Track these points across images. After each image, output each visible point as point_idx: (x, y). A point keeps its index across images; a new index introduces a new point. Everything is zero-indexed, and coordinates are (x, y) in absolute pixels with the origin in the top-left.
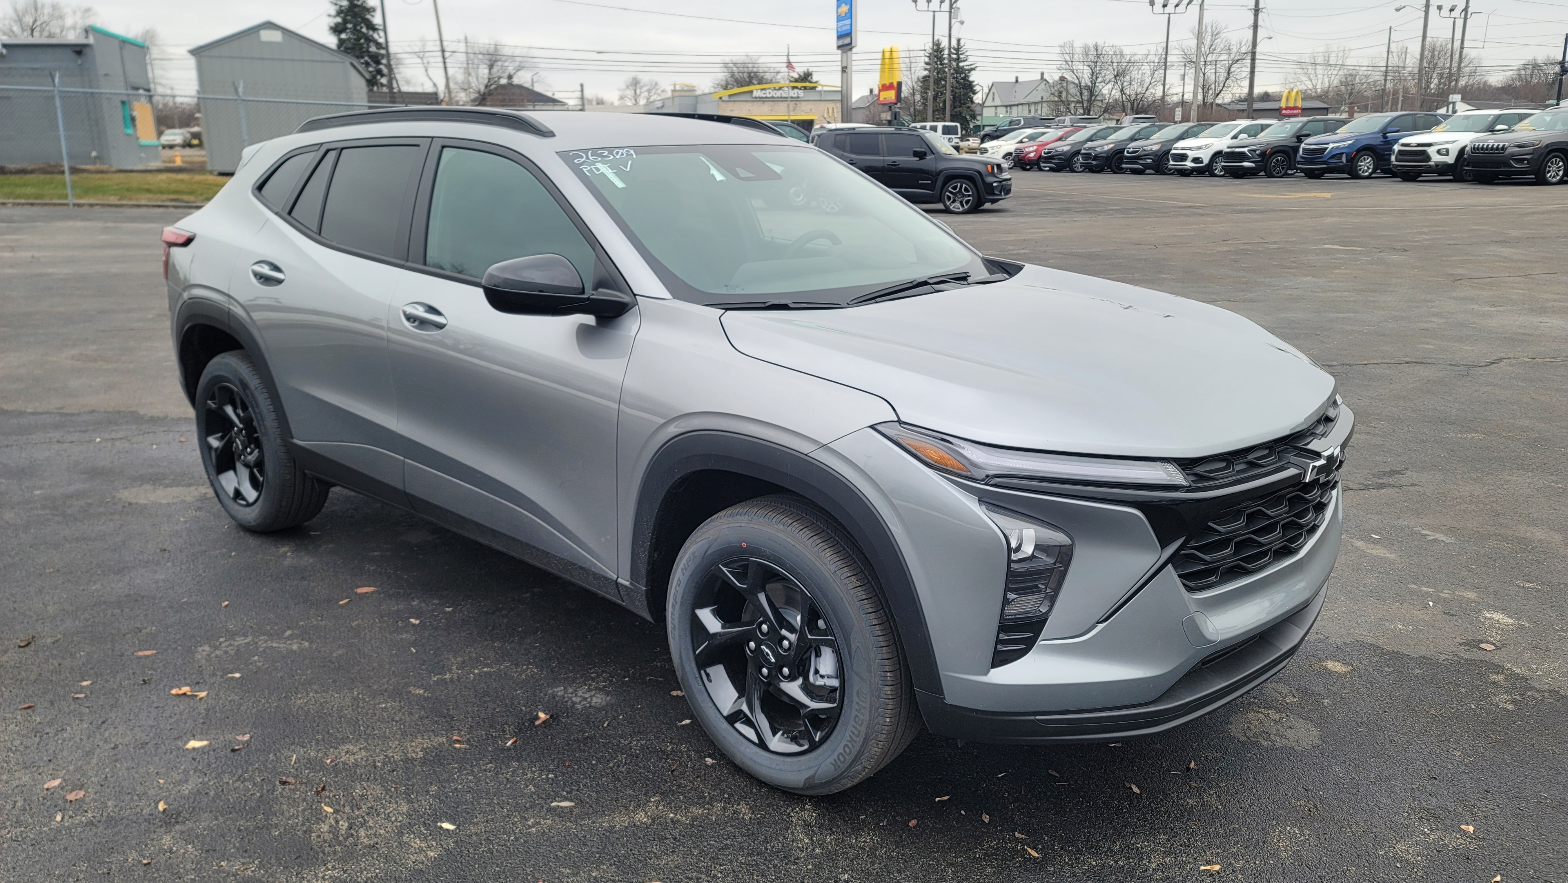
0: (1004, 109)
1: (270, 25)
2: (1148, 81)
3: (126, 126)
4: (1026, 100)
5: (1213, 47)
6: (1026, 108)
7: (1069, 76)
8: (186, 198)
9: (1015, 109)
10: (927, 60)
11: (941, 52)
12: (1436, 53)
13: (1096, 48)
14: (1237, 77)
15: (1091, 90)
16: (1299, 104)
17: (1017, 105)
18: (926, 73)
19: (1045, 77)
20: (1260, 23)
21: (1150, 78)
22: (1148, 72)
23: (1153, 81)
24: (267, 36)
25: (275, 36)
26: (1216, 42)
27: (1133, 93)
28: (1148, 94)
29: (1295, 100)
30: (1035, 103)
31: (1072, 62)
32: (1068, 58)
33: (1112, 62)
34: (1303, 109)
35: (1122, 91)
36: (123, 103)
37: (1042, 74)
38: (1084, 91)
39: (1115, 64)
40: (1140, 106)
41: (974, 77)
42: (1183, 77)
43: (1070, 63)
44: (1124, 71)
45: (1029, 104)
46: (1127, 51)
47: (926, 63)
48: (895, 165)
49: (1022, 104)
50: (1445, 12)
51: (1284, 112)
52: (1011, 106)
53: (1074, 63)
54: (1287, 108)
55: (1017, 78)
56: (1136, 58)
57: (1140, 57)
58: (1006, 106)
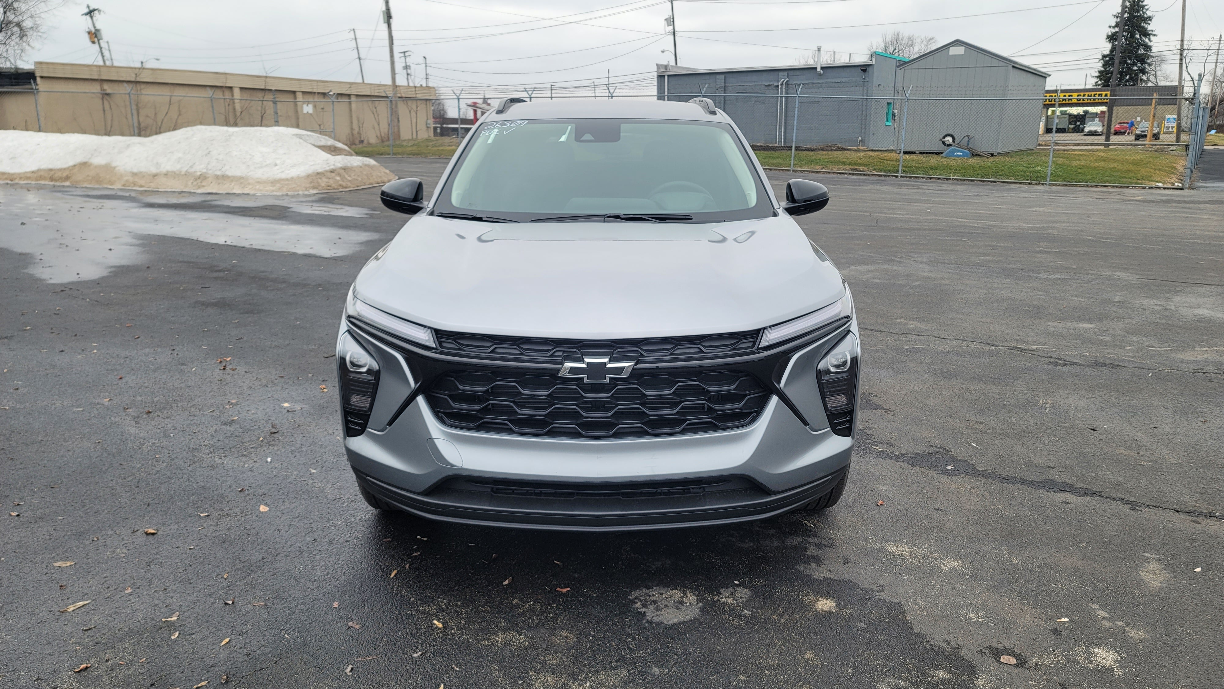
1: (957, 43)
3: (887, 120)
8: (861, 168)
24: (954, 51)
25: (959, 51)
36: (889, 104)
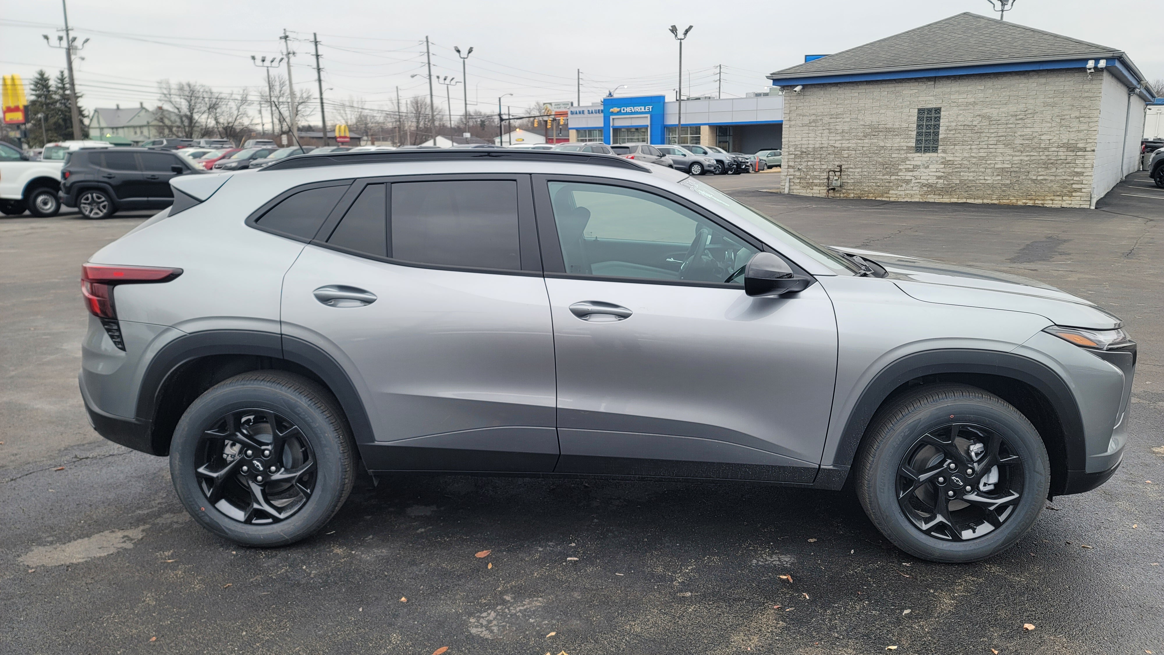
0: (110, 131)
2: (236, 113)
4: (131, 124)
5: (282, 92)
6: (132, 130)
7: (167, 107)
9: (121, 131)
10: (32, 87)
11: (46, 81)
12: (419, 105)
13: (189, 85)
14: (304, 114)
15: (191, 119)
16: (348, 134)
17: (123, 127)
18: (33, 98)
19: (145, 105)
20: (322, 78)
21: (237, 111)
22: (234, 108)
23: (239, 113)
26: (284, 88)
27: (225, 122)
28: (236, 123)
29: (345, 131)
30: (141, 127)
31: (170, 95)
32: (165, 92)
33: (204, 98)
34: (351, 138)
35: (216, 119)
37: (141, 104)
38: (184, 119)
39: (207, 99)
40: (232, 132)
41: (81, 103)
42: (260, 112)
43: (168, 96)
44: (214, 105)
45: (134, 127)
46: (214, 90)
47: (33, 90)
48: (155, 179)
49: (128, 127)
50: (441, 80)
51: (338, 139)
52: (117, 128)
53: (172, 96)
54: (340, 137)
55: (118, 106)
56: (222, 96)
57: (227, 95)
58: (113, 128)
